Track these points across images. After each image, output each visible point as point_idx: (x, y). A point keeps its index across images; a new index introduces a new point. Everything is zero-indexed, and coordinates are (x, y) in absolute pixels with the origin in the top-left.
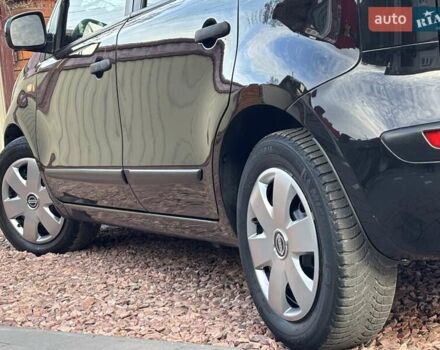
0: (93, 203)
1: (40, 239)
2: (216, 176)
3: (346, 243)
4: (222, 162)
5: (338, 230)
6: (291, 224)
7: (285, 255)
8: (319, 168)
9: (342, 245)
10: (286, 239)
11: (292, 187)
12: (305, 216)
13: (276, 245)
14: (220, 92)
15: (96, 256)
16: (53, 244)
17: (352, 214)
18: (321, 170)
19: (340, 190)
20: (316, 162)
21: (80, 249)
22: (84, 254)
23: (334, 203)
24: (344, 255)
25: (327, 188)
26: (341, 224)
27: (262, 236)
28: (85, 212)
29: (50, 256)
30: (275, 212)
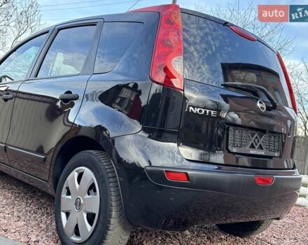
6: (87, 196)
7: (80, 209)
8: (109, 174)
10: (82, 202)
11: (92, 179)
12: (96, 195)
13: (76, 204)
23: (113, 193)
24: (111, 219)
27: (70, 197)
30: (79, 188)
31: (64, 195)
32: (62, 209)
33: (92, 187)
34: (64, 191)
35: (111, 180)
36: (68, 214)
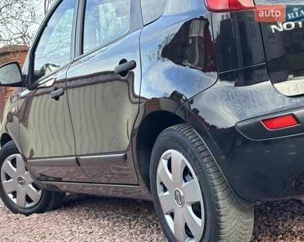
0: (60, 180)
1: (28, 205)
2: (135, 157)
3: (220, 194)
4: (138, 148)
5: (214, 186)
6: (184, 184)
7: (182, 204)
8: (199, 148)
9: (217, 196)
10: (182, 194)
11: (183, 161)
12: (193, 178)
13: (176, 198)
14: (134, 103)
15: (64, 213)
16: (36, 208)
17: (222, 176)
18: (200, 149)
19: (213, 160)
20: (197, 144)
21: (54, 209)
22: (56, 213)
23: (210, 169)
24: (219, 202)
25: (205, 160)
26: (215, 182)
27: (167, 193)
28: (54, 186)
29: (35, 215)
30: (173, 178)
31: (161, 194)
36: (172, 215)
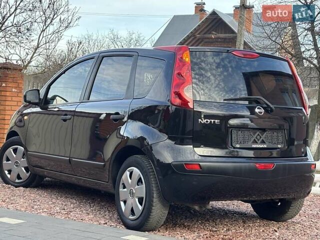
1: (18, 181)
3: (155, 195)
5: (153, 191)
6: (137, 187)
7: (133, 197)
9: (153, 196)
10: (134, 192)
11: (139, 175)
12: (142, 184)
13: (130, 193)
16: (23, 183)
17: (158, 186)
18: (150, 170)
19: (156, 178)
20: (149, 168)
23: (153, 182)
24: (154, 199)
25: (152, 177)
26: (154, 189)
27: (125, 190)
30: (131, 182)
31: (121, 189)
32: (121, 199)
33: (140, 181)
34: (121, 186)
35: (151, 173)
36: (125, 202)
